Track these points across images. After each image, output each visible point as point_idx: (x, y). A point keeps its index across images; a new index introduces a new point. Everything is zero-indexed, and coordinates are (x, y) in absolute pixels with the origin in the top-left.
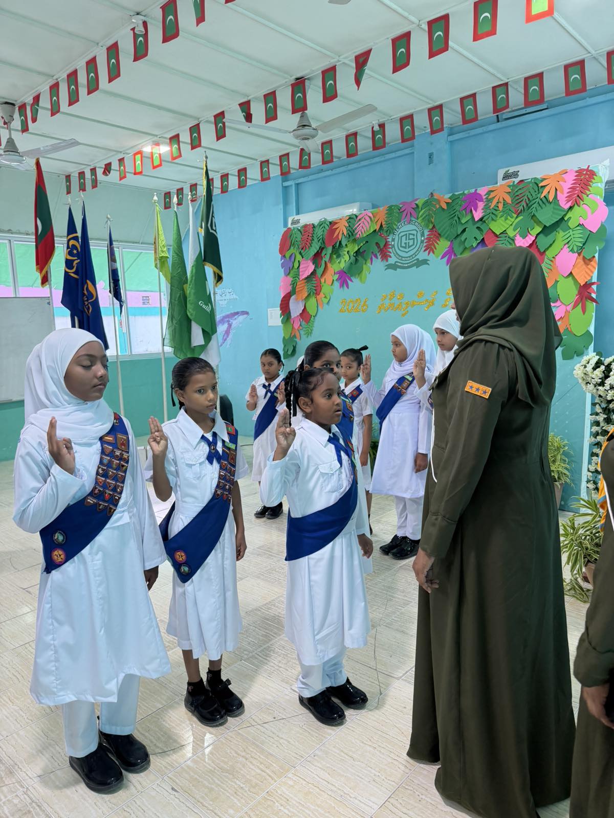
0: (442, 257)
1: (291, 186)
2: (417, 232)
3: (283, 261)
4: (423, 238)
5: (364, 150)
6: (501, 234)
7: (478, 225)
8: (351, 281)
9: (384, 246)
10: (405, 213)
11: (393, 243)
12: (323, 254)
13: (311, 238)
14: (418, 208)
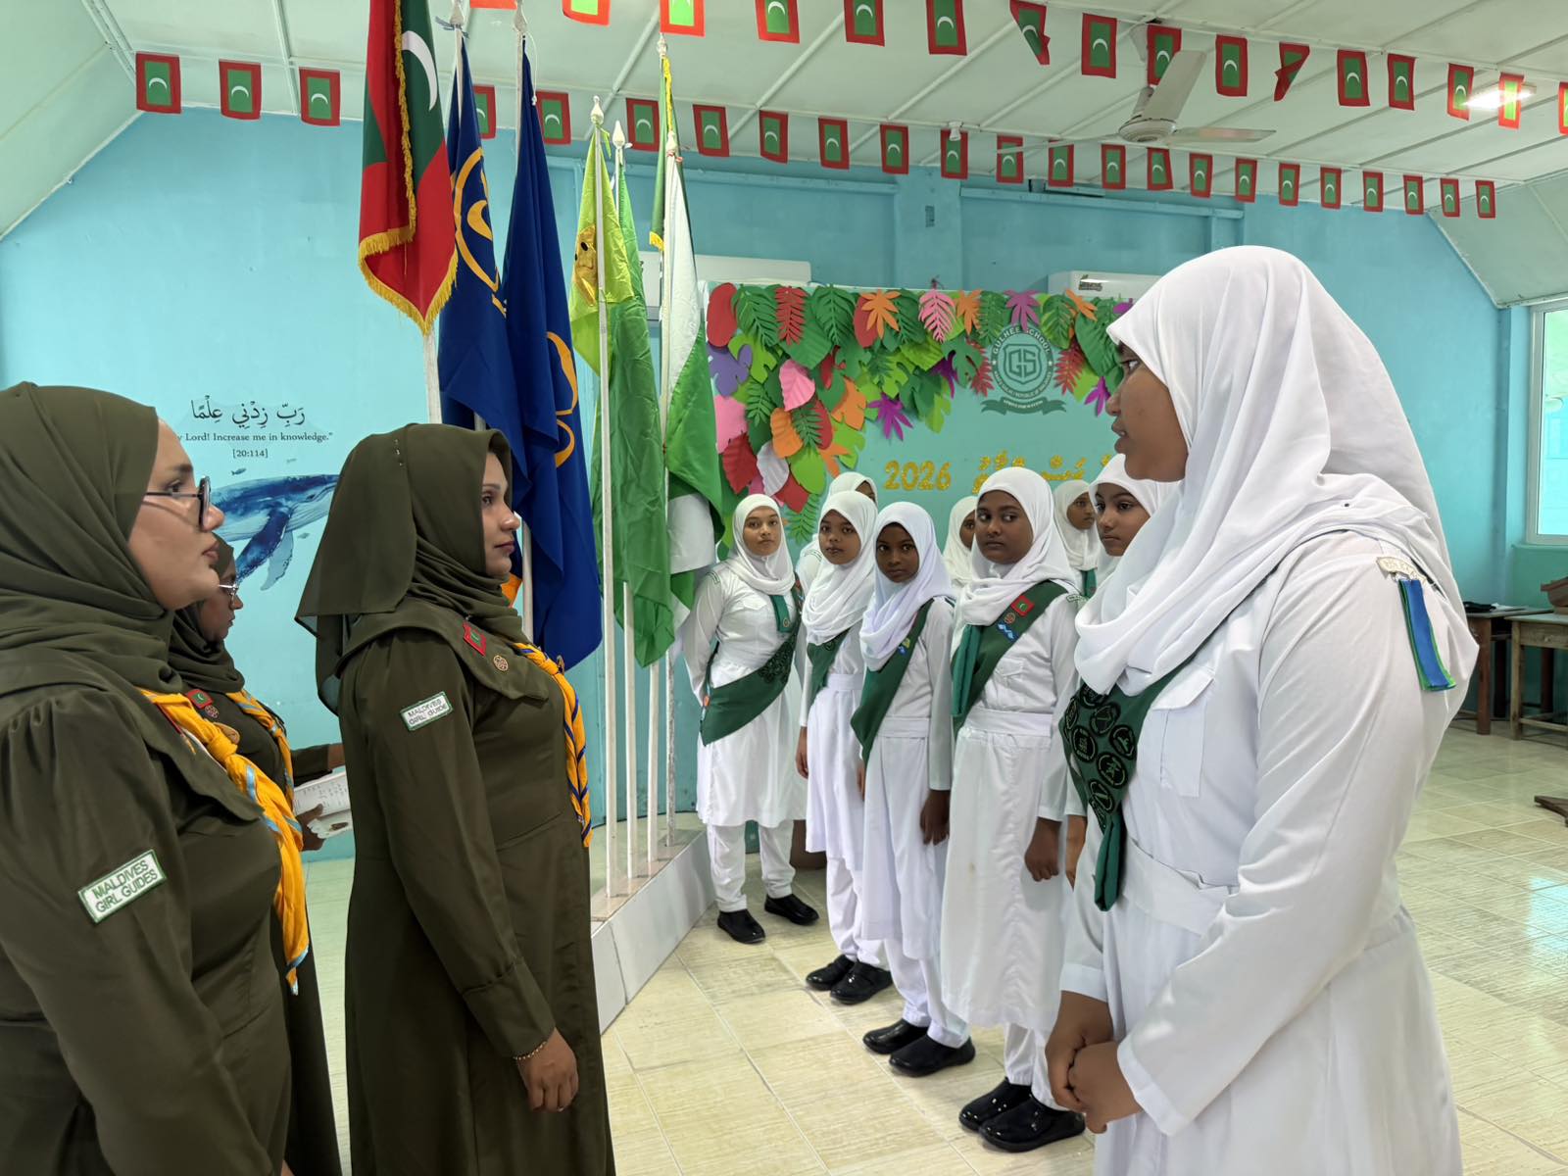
0: (1089, 400)
2: (1040, 350)
4: (1050, 363)
8: (908, 424)
9: (981, 366)
10: (1017, 309)
11: (994, 362)
12: (838, 360)
13: (799, 320)
14: (1039, 307)
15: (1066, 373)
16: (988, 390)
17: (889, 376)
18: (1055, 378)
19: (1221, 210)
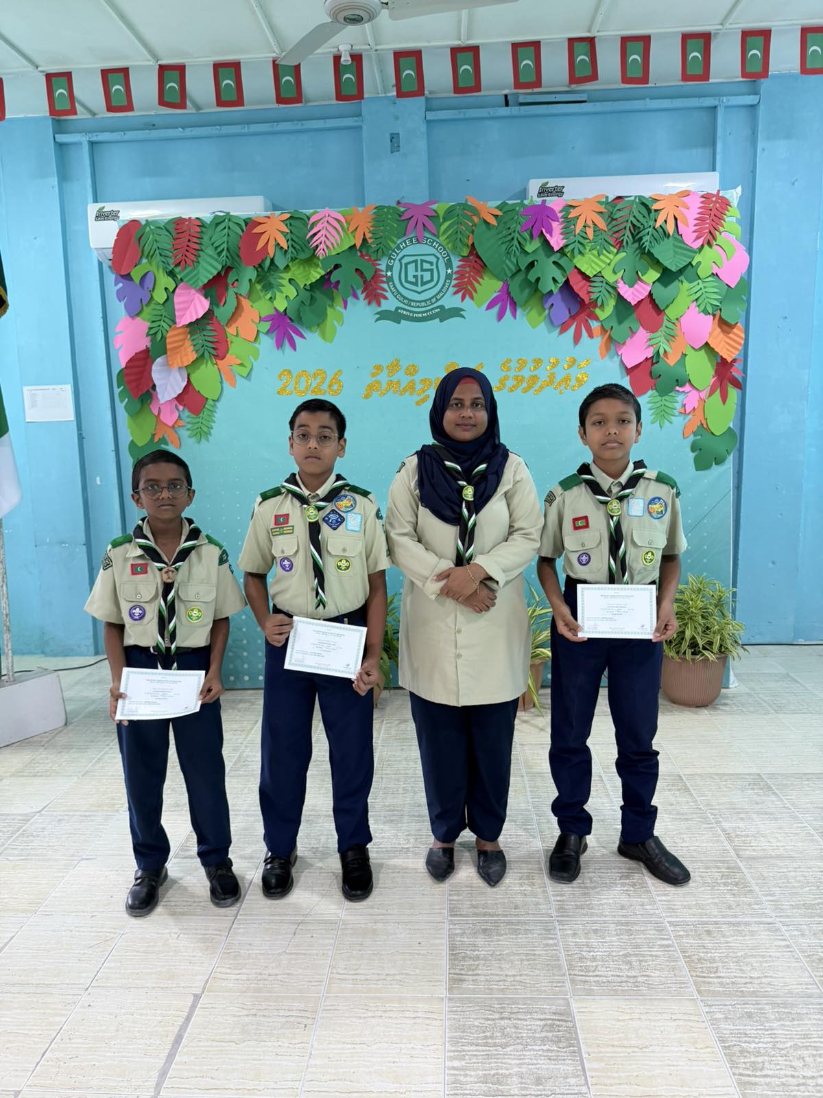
0: (490, 306)
1: (80, 144)
2: (438, 259)
3: (120, 285)
4: (449, 271)
5: (260, 103)
6: (595, 276)
7: (555, 258)
8: (301, 336)
9: (373, 278)
10: (413, 221)
11: (389, 274)
13: (197, 247)
14: (438, 216)
15: (466, 280)
16: (383, 301)
17: (281, 292)
18: (454, 286)
19: (725, 99)
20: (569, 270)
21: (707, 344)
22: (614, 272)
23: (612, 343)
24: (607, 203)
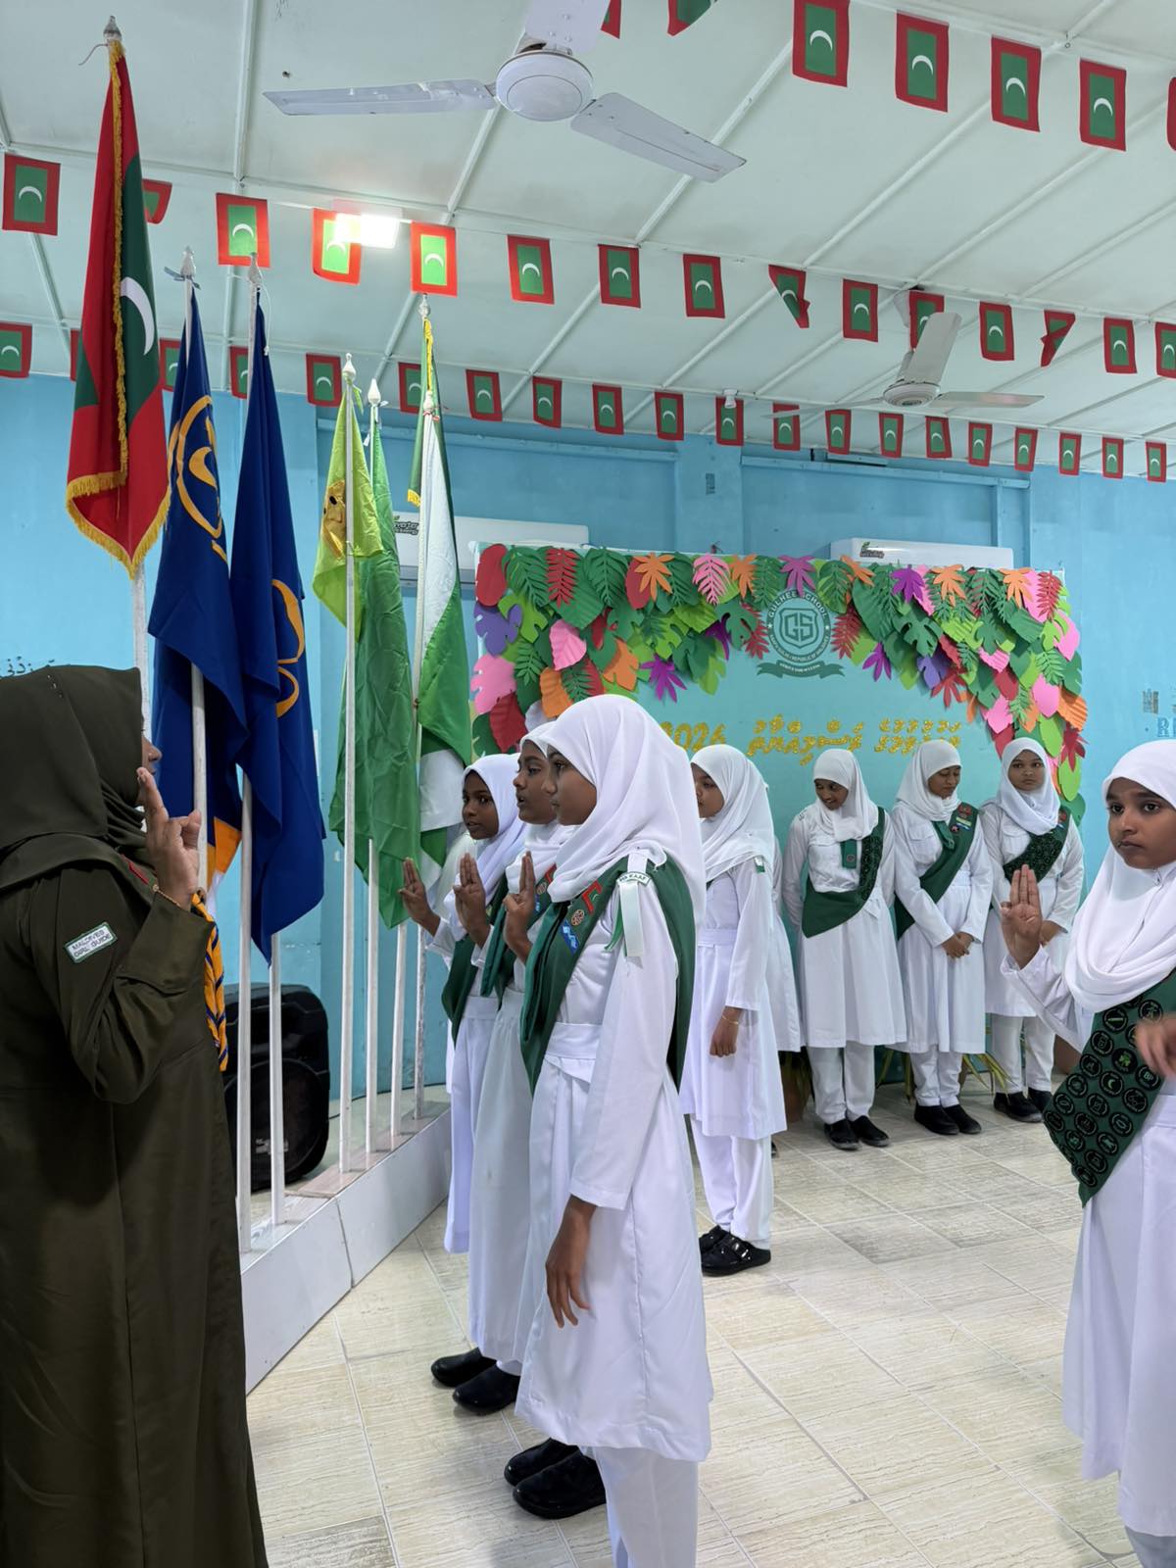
0: (867, 665)
3: (479, 618)
5: (576, 422)
6: (960, 642)
7: (926, 621)
8: (682, 686)
9: (756, 629)
10: (793, 574)
12: (610, 621)
13: (573, 581)
14: (815, 572)
15: (843, 637)
16: (765, 654)
17: (663, 638)
18: (832, 643)
19: (1003, 480)
20: (940, 636)
21: (1057, 713)
22: (976, 639)
23: (978, 706)
24: (963, 573)
